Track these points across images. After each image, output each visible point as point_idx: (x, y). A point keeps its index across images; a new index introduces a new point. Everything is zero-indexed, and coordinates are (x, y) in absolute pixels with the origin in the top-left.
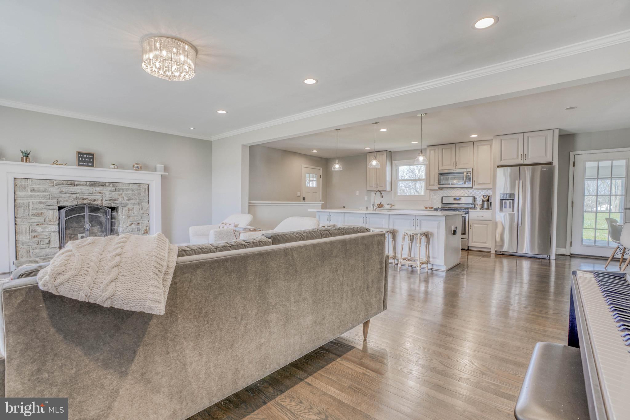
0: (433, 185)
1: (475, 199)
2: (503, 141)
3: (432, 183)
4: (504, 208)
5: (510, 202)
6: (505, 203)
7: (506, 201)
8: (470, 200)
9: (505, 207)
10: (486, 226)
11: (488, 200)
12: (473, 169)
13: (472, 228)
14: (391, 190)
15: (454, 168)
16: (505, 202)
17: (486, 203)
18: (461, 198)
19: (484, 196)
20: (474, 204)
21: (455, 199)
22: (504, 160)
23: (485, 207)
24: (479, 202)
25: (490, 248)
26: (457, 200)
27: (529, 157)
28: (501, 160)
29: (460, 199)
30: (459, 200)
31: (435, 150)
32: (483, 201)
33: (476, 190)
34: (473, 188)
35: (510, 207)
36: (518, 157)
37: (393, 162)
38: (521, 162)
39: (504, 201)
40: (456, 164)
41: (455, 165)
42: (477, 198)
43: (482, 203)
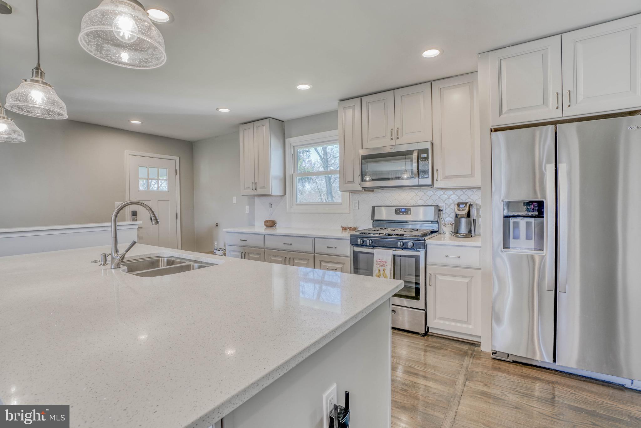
0: (352, 182)
1: (439, 211)
2: (503, 63)
3: (350, 178)
4: (514, 238)
5: (528, 224)
6: (517, 225)
7: (518, 220)
8: (430, 215)
9: (517, 237)
10: (466, 280)
11: (469, 215)
12: (432, 144)
13: (433, 283)
14: (285, 194)
15: (392, 143)
16: (514, 223)
17: (464, 221)
18: (409, 210)
19: (458, 205)
20: (438, 222)
21: (398, 212)
22: (509, 111)
23: (463, 229)
24: (448, 218)
25: (480, 337)
26: (403, 213)
27: (580, 98)
28: (501, 113)
29: (407, 211)
30: (407, 213)
31: (353, 108)
32: (457, 216)
33: (441, 192)
34: (436, 185)
35: (528, 238)
36: (545, 103)
37: (287, 140)
38: (557, 115)
39: (512, 220)
40: (395, 134)
41: (394, 138)
42: (443, 208)
43: (456, 221)
